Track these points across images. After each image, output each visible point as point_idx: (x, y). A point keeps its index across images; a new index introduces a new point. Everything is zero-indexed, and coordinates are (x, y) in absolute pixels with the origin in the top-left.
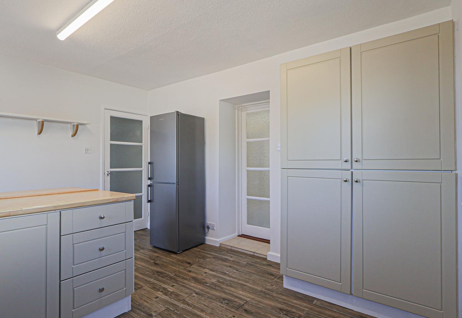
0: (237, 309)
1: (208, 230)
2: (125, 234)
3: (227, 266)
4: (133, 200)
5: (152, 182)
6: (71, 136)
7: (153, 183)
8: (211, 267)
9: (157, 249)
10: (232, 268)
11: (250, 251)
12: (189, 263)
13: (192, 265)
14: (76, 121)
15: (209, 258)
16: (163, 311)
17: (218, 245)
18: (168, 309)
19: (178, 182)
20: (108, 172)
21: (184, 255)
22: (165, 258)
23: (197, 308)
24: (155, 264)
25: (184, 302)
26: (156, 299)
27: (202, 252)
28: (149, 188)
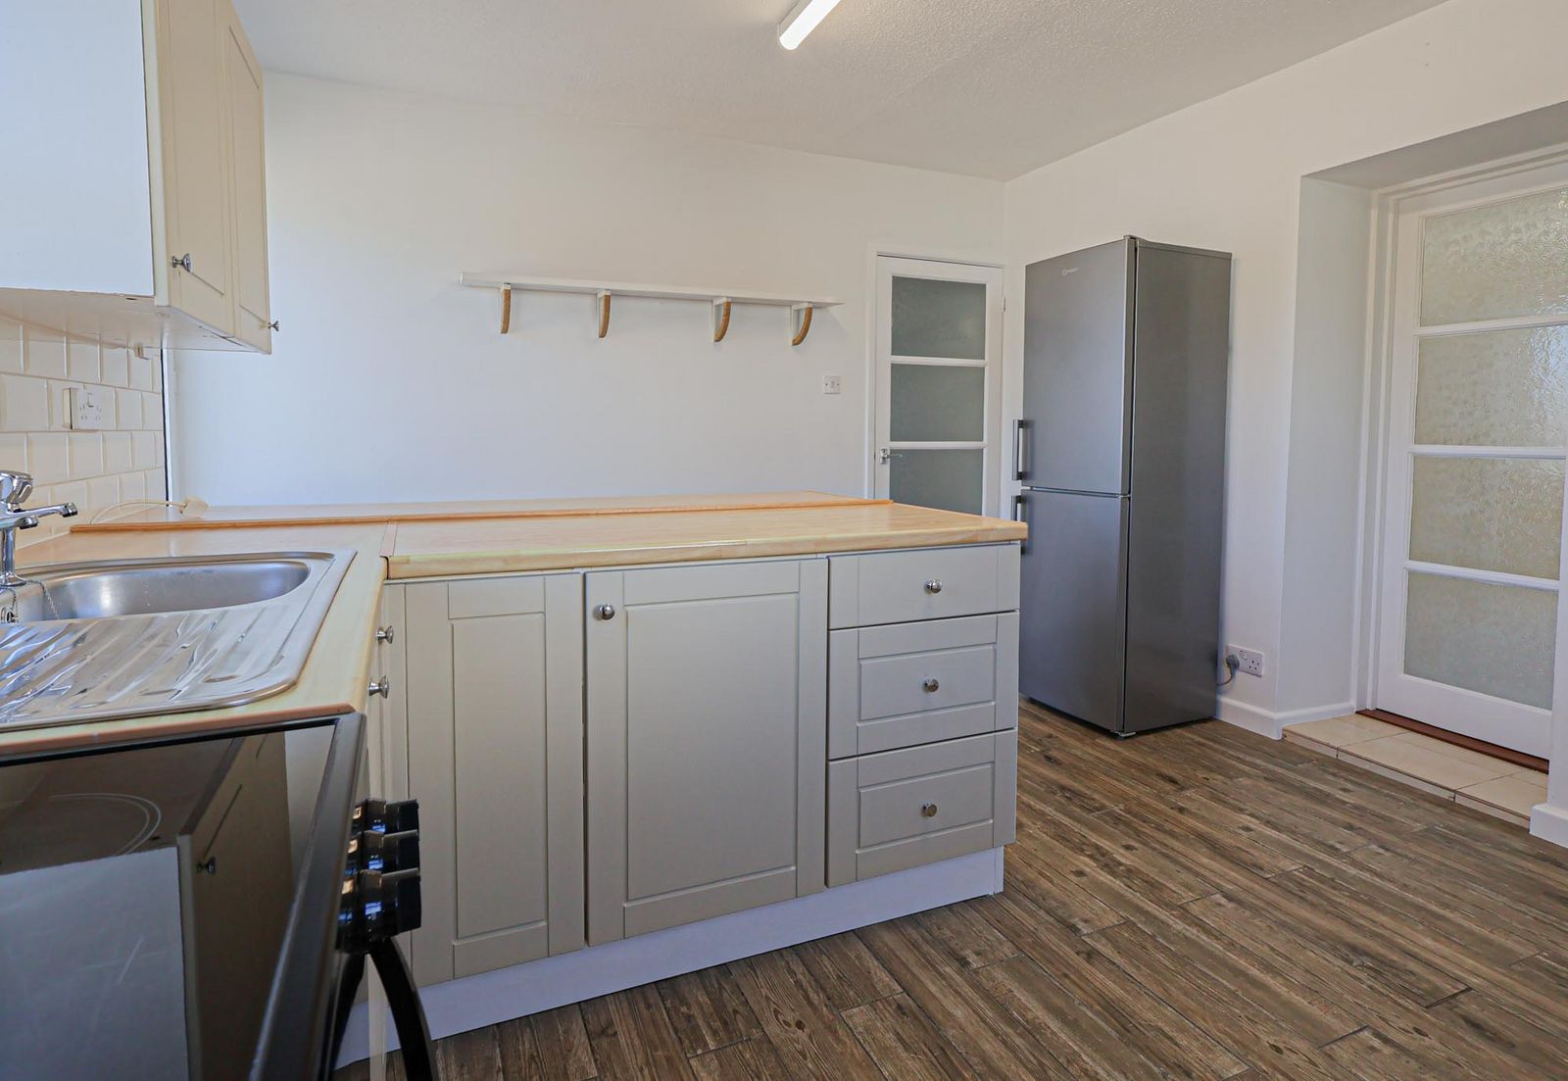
0: (1426, 1007)
1: (1232, 674)
2: (995, 651)
3: (1334, 822)
4: (1019, 542)
5: (1029, 488)
6: (791, 343)
7: (1031, 490)
8: (1265, 811)
9: (1044, 712)
10: (1358, 834)
11: (1431, 783)
12: (1173, 781)
13: (1182, 789)
14: (805, 297)
15: (1249, 776)
16: (1111, 925)
17: (1275, 736)
18: (1128, 924)
19: (1129, 493)
20: (884, 451)
21: (1142, 747)
22: (1078, 744)
23: (1244, 952)
24: (1048, 758)
25: (1184, 913)
26: (1079, 879)
27: (1210, 748)
28: (1019, 505)
